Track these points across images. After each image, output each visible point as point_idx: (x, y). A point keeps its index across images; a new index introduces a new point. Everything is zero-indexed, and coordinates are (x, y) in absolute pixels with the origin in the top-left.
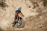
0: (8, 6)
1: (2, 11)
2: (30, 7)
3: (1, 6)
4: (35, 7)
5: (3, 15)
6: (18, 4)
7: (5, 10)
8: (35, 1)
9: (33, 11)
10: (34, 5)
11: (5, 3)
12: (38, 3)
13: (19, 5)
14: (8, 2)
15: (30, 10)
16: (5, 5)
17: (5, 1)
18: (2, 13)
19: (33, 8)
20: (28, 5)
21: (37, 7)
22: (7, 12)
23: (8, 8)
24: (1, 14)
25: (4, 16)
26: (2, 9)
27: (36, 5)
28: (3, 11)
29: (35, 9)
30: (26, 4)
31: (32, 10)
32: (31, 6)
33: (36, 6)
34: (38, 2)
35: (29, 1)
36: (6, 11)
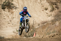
0: (16, 8)
1: (8, 15)
2: (46, 9)
3: (7, 8)
4: (53, 10)
5: (9, 20)
6: (30, 4)
7: (12, 13)
8: (54, 1)
9: (51, 15)
10: (52, 6)
11: (13, 4)
12: (58, 4)
13: (31, 7)
14: (17, 2)
15: (47, 13)
16: (13, 6)
17: (12, 1)
18: (8, 17)
19: (51, 11)
20: (44, 6)
21: (56, 9)
22: (15, 15)
23: (17, 10)
24: (7, 19)
25: (11, 21)
26: (8, 11)
27: (54, 6)
28: (10, 15)
29: (53, 12)
30: (42, 4)
31: (49, 13)
32: (48, 7)
33: (54, 8)
34: (57, 2)
35: (46, 1)
36: (13, 15)
